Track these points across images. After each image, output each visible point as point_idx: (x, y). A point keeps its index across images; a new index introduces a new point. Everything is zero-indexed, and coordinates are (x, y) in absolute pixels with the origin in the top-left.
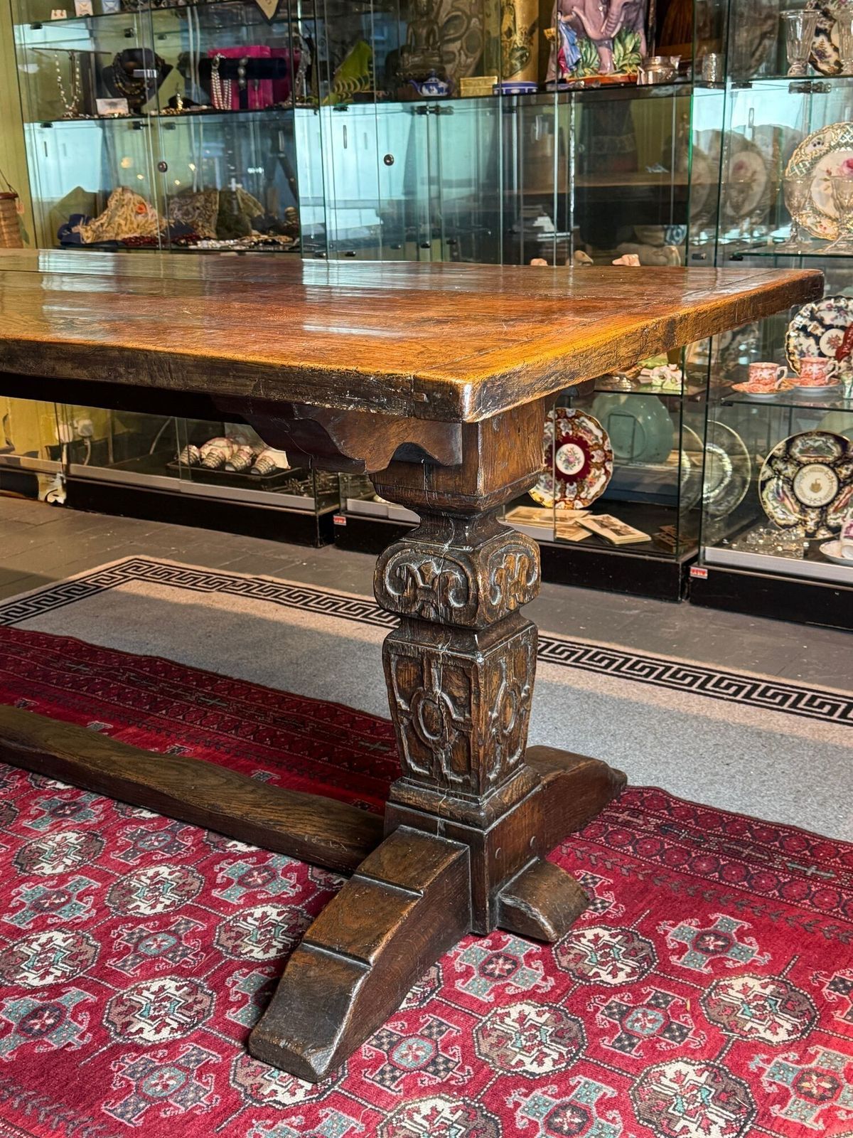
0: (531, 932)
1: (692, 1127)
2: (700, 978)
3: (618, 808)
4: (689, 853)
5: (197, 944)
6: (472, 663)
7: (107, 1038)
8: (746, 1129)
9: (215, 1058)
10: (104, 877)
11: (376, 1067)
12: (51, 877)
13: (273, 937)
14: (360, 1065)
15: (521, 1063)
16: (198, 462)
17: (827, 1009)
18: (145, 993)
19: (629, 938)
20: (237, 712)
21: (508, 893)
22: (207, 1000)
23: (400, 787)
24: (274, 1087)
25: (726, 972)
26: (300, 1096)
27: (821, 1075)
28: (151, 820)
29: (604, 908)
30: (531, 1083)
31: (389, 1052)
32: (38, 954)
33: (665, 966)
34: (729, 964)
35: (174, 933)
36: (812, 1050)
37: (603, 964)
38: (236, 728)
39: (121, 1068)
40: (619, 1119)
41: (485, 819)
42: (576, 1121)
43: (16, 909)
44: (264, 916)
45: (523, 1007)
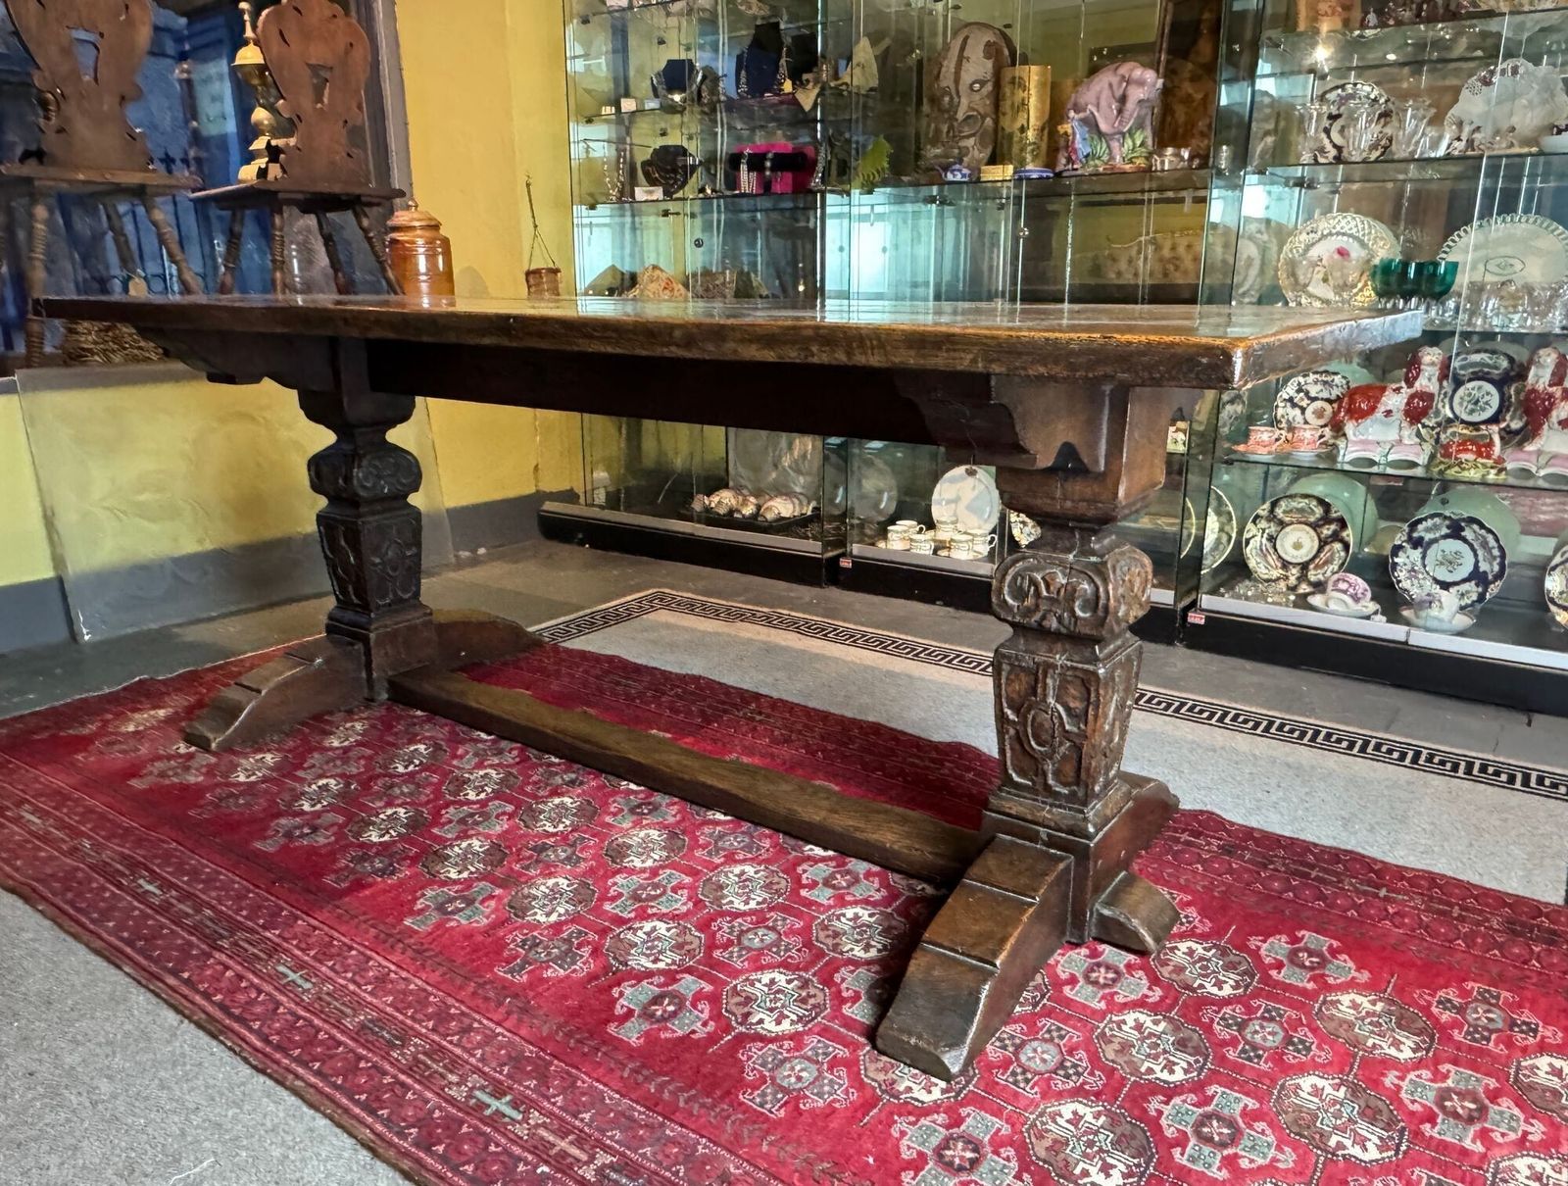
0: (1127, 941)
1: (1348, 1143)
2: (1303, 992)
3: (1176, 828)
4: (1259, 873)
5: (796, 941)
6: (1095, 674)
7: (728, 1029)
8: (1403, 1148)
9: (842, 1052)
10: (694, 873)
11: (1006, 1069)
12: (643, 870)
13: (870, 937)
14: (990, 1067)
15: (1150, 1071)
16: (708, 510)
17: (1443, 1027)
18: (758, 985)
19: (1224, 953)
20: (786, 727)
21: (1108, 904)
22: (820, 995)
23: (1000, 797)
24: (907, 1083)
25: (1328, 987)
26: (936, 1094)
27: (1462, 1095)
28: (727, 822)
29: (1189, 922)
30: (1170, 1092)
31: (1016, 1053)
32: (644, 942)
33: (1266, 979)
34: (1331, 981)
35: (773, 929)
36: (1444, 1068)
37: (1205, 975)
38: (787, 741)
39: (750, 1058)
40: (1268, 1131)
41: (1091, 829)
42: (1226, 1131)
43: (613, 899)
44: (856, 917)
45: (1137, 1015)
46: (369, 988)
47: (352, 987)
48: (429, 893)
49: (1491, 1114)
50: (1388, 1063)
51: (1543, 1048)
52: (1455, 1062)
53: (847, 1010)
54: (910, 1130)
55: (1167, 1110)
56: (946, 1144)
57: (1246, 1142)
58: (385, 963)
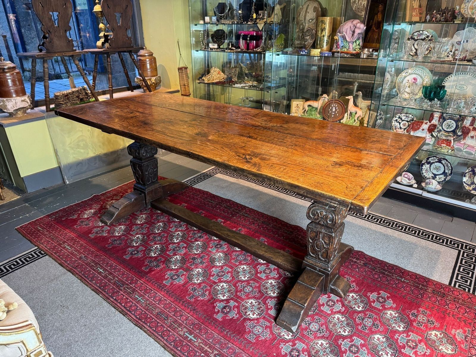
0: (337, 294)
1: (384, 354)
2: (379, 310)
3: (353, 257)
4: (372, 272)
5: (257, 290)
6: (332, 236)
7: (242, 316)
8: (396, 355)
9: (268, 324)
10: (231, 268)
11: (306, 330)
12: (219, 266)
13: (275, 290)
14: (302, 329)
15: (340, 332)
17: (411, 322)
18: (248, 303)
19: (361, 297)
20: (253, 219)
21: (333, 285)
22: (263, 307)
23: (307, 258)
24: (283, 334)
25: (385, 309)
26: (290, 337)
27: (412, 341)
28: (239, 251)
29: (353, 287)
30: (344, 338)
31: (309, 326)
32: (221, 290)
33: (370, 306)
34: (386, 307)
35: (251, 286)
36: (409, 333)
37: (356, 304)
38: (253, 224)
39: (247, 325)
40: (366, 350)
41: (329, 269)
42: (356, 349)
43: (213, 276)
44: (271, 283)
45: (338, 315)
46: (158, 302)
47: (153, 302)
48: (168, 273)
49: (418, 347)
50: (396, 332)
51: (434, 328)
52: (413, 332)
53: (269, 312)
54: (284, 347)
55: (343, 343)
56: (292, 351)
57: (360, 353)
58: (161, 295)
